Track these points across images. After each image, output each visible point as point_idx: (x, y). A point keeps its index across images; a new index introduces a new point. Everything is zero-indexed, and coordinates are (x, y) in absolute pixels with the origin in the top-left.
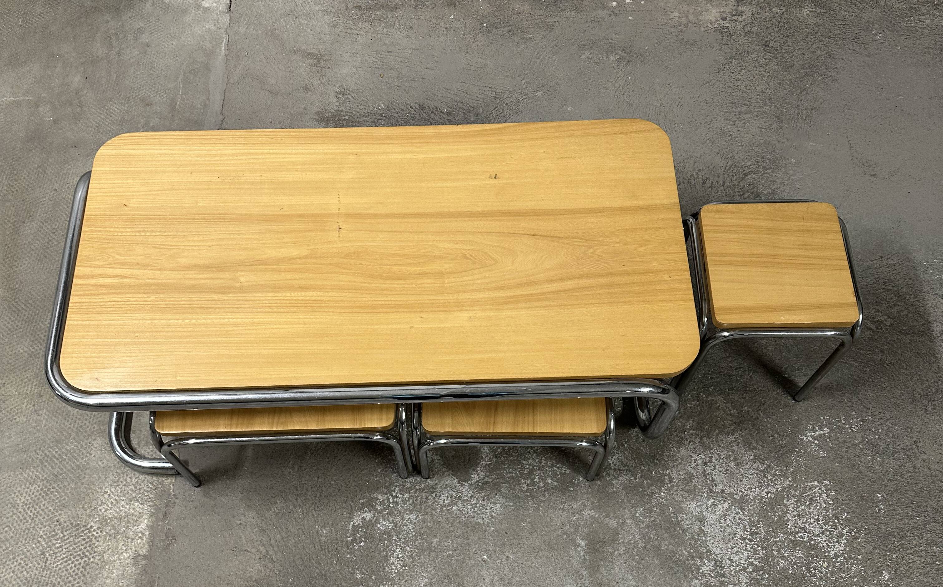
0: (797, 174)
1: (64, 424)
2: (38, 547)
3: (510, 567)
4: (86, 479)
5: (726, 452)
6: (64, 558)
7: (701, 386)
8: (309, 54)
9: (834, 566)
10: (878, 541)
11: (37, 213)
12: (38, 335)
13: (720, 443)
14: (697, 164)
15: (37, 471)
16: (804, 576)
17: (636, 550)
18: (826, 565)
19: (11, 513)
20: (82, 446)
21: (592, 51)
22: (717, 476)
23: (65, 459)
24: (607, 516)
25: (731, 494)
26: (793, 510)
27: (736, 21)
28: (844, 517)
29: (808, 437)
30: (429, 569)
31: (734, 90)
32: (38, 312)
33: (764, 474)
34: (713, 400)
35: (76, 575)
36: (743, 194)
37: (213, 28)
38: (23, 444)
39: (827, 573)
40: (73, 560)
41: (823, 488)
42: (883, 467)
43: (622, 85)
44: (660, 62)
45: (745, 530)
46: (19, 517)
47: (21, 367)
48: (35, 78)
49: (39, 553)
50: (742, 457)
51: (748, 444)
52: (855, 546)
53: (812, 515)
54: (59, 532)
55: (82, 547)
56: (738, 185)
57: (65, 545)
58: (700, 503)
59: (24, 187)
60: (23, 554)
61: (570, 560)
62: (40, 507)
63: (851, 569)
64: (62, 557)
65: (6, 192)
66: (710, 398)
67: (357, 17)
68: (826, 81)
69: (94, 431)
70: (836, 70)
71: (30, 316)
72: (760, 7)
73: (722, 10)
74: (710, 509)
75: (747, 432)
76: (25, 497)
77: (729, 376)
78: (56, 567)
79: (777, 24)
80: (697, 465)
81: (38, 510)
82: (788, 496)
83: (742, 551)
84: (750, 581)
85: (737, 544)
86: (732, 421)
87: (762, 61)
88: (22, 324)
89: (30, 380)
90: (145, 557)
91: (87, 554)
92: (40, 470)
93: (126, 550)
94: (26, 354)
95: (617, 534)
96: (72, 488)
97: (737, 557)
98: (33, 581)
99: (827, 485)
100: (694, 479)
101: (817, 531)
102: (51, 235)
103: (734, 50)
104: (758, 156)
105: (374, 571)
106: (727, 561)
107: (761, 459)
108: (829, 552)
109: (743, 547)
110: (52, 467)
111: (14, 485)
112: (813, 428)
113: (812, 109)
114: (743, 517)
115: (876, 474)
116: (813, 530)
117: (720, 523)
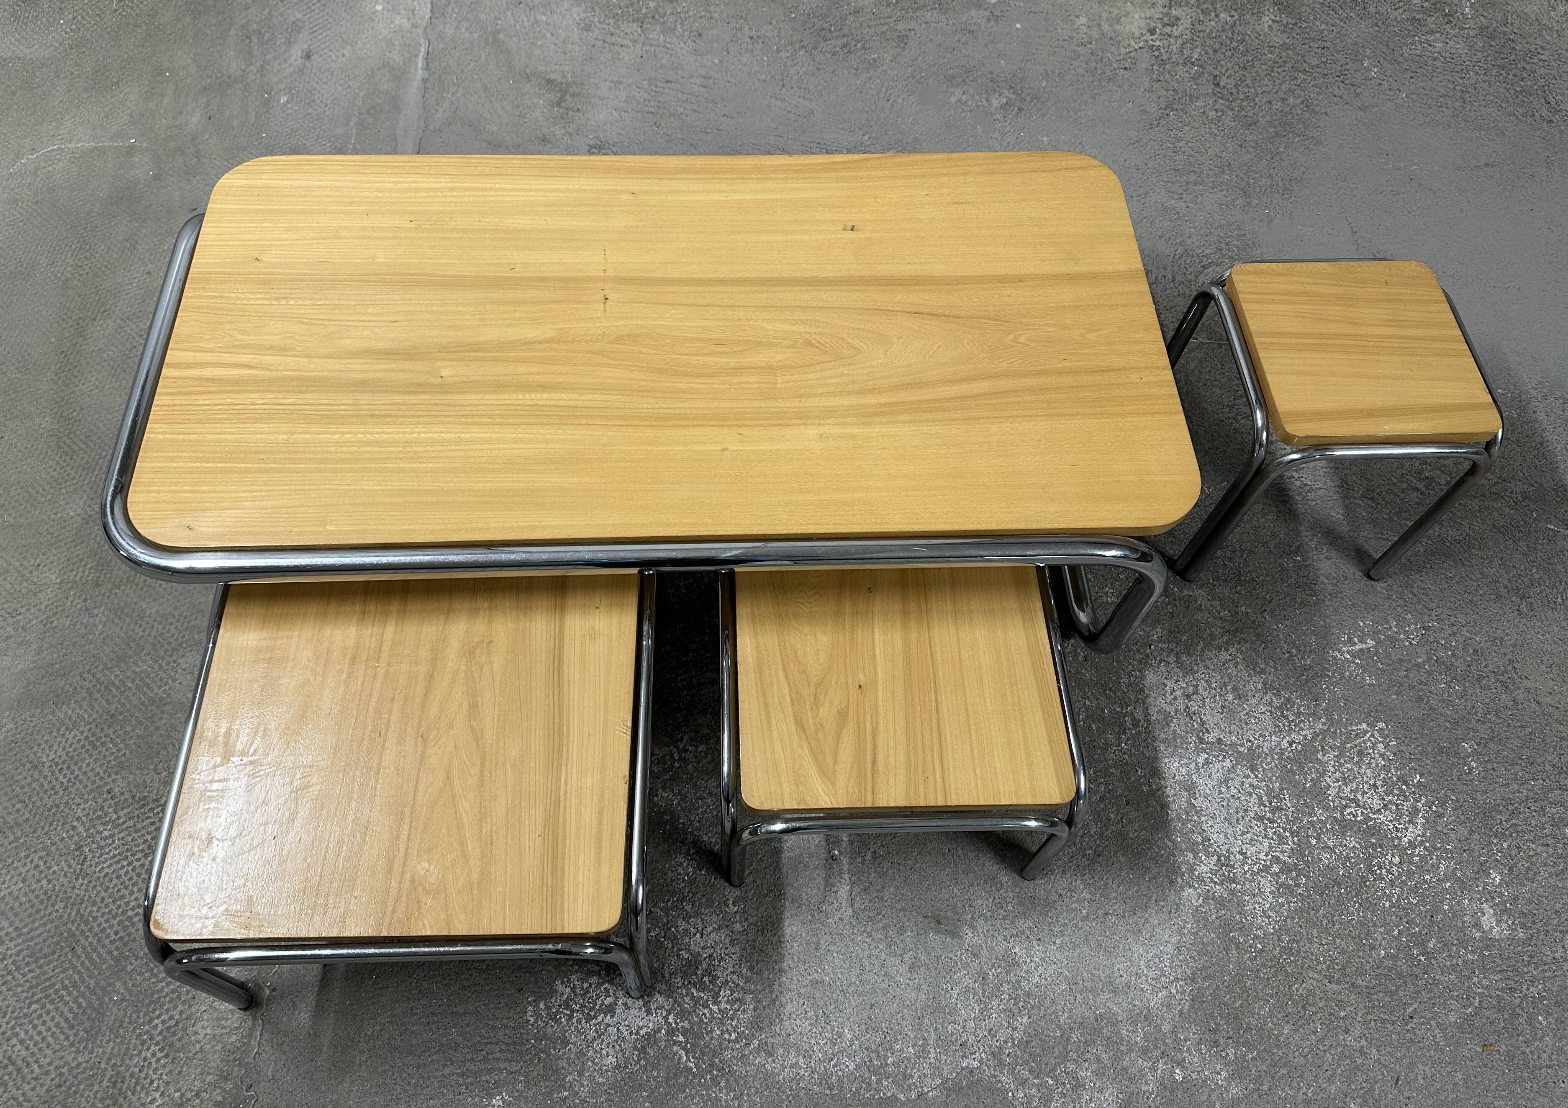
2: (71, 837)
3: (879, 870)
4: (164, 721)
5: (1219, 678)
6: (115, 856)
8: (548, 82)
9: (1411, 863)
10: (1475, 819)
11: (116, 306)
13: (1209, 664)
15: (81, 707)
16: (1364, 878)
18: (1396, 860)
19: (29, 779)
20: (161, 666)
22: (1209, 717)
23: (130, 688)
25: (1233, 745)
26: (1333, 770)
28: (1415, 781)
29: (1344, 654)
32: (104, 454)
33: (1282, 712)
35: (133, 885)
38: (60, 662)
39: (1400, 874)
40: (130, 858)
41: (1377, 734)
42: (1466, 700)
43: (1012, 143)
45: (1261, 803)
46: (42, 786)
47: (70, 539)
49: (73, 847)
50: (1244, 686)
51: (1251, 664)
52: (1439, 828)
53: (1365, 778)
54: (110, 810)
55: (149, 837)
57: (119, 833)
58: (1185, 760)
59: (100, 268)
60: (44, 849)
62: (80, 769)
63: (1438, 866)
64: (111, 854)
68: (1305, 143)
69: (182, 642)
71: (90, 459)
74: (1202, 771)
75: (1248, 645)
76: (56, 751)
78: (100, 872)
80: (1175, 698)
81: (77, 772)
82: (1323, 747)
83: (1260, 838)
84: (1278, 890)
86: (1223, 628)
88: (76, 473)
89: (81, 561)
92: (85, 707)
96: (138, 737)
97: (1253, 849)
98: (57, 896)
99: (1383, 729)
100: (1172, 721)
101: (1376, 804)
102: (137, 338)
103: (1170, 92)
106: (1238, 856)
107: (1275, 688)
109: (1260, 832)
110: (107, 701)
111: (39, 731)
112: (1350, 638)
113: (1290, 180)
114: (1255, 782)
115: (1457, 712)
116: (1369, 801)
117: (1220, 793)
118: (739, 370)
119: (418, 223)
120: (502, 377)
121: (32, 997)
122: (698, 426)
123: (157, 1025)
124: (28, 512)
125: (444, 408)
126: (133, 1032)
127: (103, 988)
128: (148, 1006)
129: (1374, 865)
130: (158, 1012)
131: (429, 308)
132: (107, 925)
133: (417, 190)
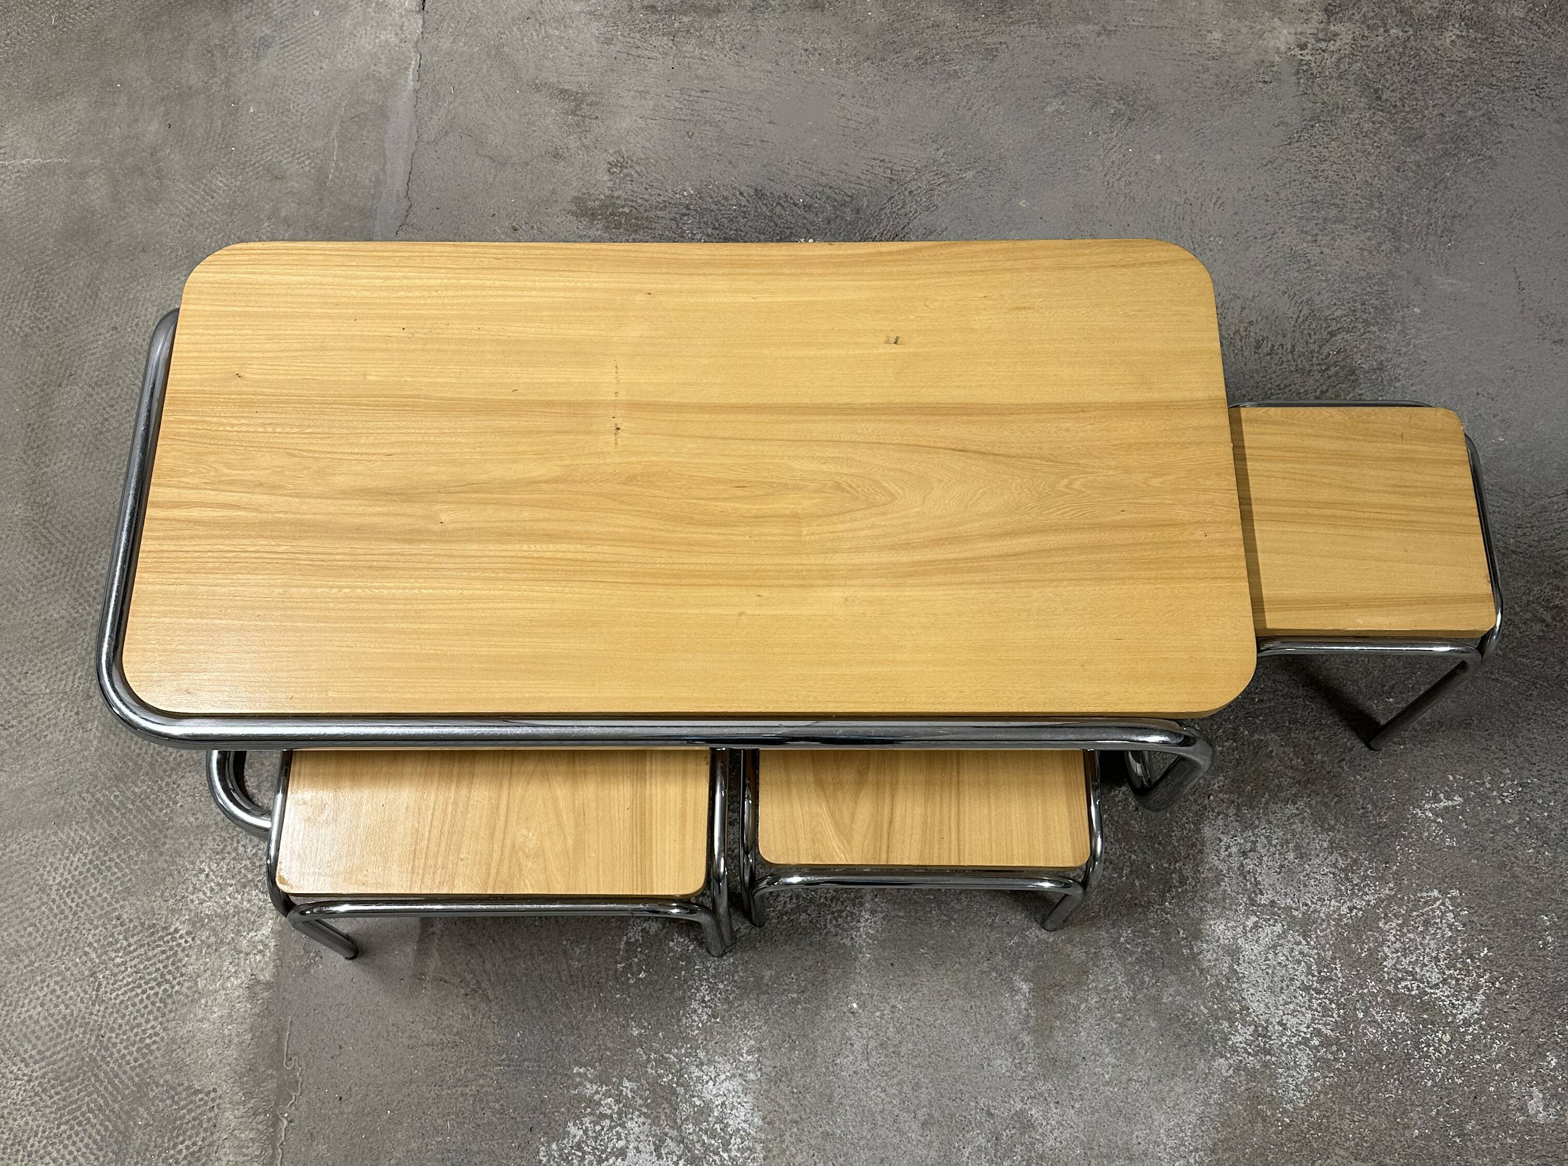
0: (1424, 336)
1: (129, 747)
2: (84, 963)
3: (898, 1025)
4: (167, 846)
5: (1281, 834)
6: (128, 984)
7: (1241, 715)
8: (562, 91)
9: (1463, 1042)
10: (1540, 998)
11: (83, 369)
12: (85, 588)
13: (1272, 818)
14: (1246, 311)
15: (83, 829)
16: (1409, 1056)
17: (1117, 1002)
18: (1447, 1038)
19: (38, 903)
20: (160, 788)
21: (1065, 99)
22: (1265, 877)
23: (131, 809)
24: (1070, 941)
25: (1287, 909)
26: (1393, 939)
27: (1324, 51)
28: (1482, 955)
29: (1426, 812)
30: (757, 1024)
31: (1315, 177)
32: (83, 547)
33: (1347, 875)
34: (1262, 740)
35: (149, 1013)
36: (1327, 369)
37: (394, 40)
38: (58, 780)
39: (1448, 1053)
40: (144, 987)
41: (1448, 903)
42: (1554, 869)
43: (1117, 162)
44: (1186, 124)
45: (1309, 972)
46: (51, 909)
47: (55, 645)
48: (79, 123)
49: (87, 973)
50: (1308, 844)
51: (1320, 821)
52: (1499, 1006)
53: (1428, 950)
54: (121, 937)
56: (1318, 352)
57: (131, 960)
58: (1232, 923)
59: (61, 322)
60: (59, 974)
61: (1001, 1016)
62: (87, 893)
63: (1492, 1047)
64: (125, 982)
65: (27, 330)
66: (1256, 736)
67: (648, 26)
68: (1481, 165)
70: (1500, 146)
71: (70, 554)
72: (1368, 26)
73: (1299, 30)
74: (1249, 935)
75: (1319, 799)
76: (62, 874)
77: (1292, 698)
78: (115, 999)
79: (1397, 57)
80: (1230, 855)
81: (84, 897)
82: (1386, 915)
83: (1304, 1010)
84: (1315, 1064)
85: (1295, 997)
86: (1294, 778)
87: (1368, 126)
88: (56, 569)
90: (268, 986)
91: (168, 977)
92: (87, 828)
93: (235, 972)
94: (63, 622)
95: (1086, 973)
96: (143, 861)
97: (1294, 1021)
98: (76, 1021)
99: (1456, 896)
100: (1223, 880)
101: (1435, 977)
102: (108, 409)
103: (1318, 105)
104: (1355, 301)
105: (661, 1024)
106: (1277, 1027)
107: (1342, 848)
108: (1454, 1016)
109: (1305, 1002)
110: (108, 822)
111: (43, 852)
112: (1435, 795)
113: (1454, 217)
114: (1306, 949)
115: (1542, 881)
116: (1428, 975)
117: (1266, 959)
118: (760, 519)
119: (412, 331)
120: (505, 524)
121: (61, 1118)
122: (715, 585)
123: (181, 1150)
124: (10, 613)
125: (445, 560)
126: (159, 1155)
127: (127, 1113)
128: (172, 1132)
129: (1422, 1043)
130: (181, 1138)
131: (426, 439)
132: (126, 1052)
133: (410, 288)
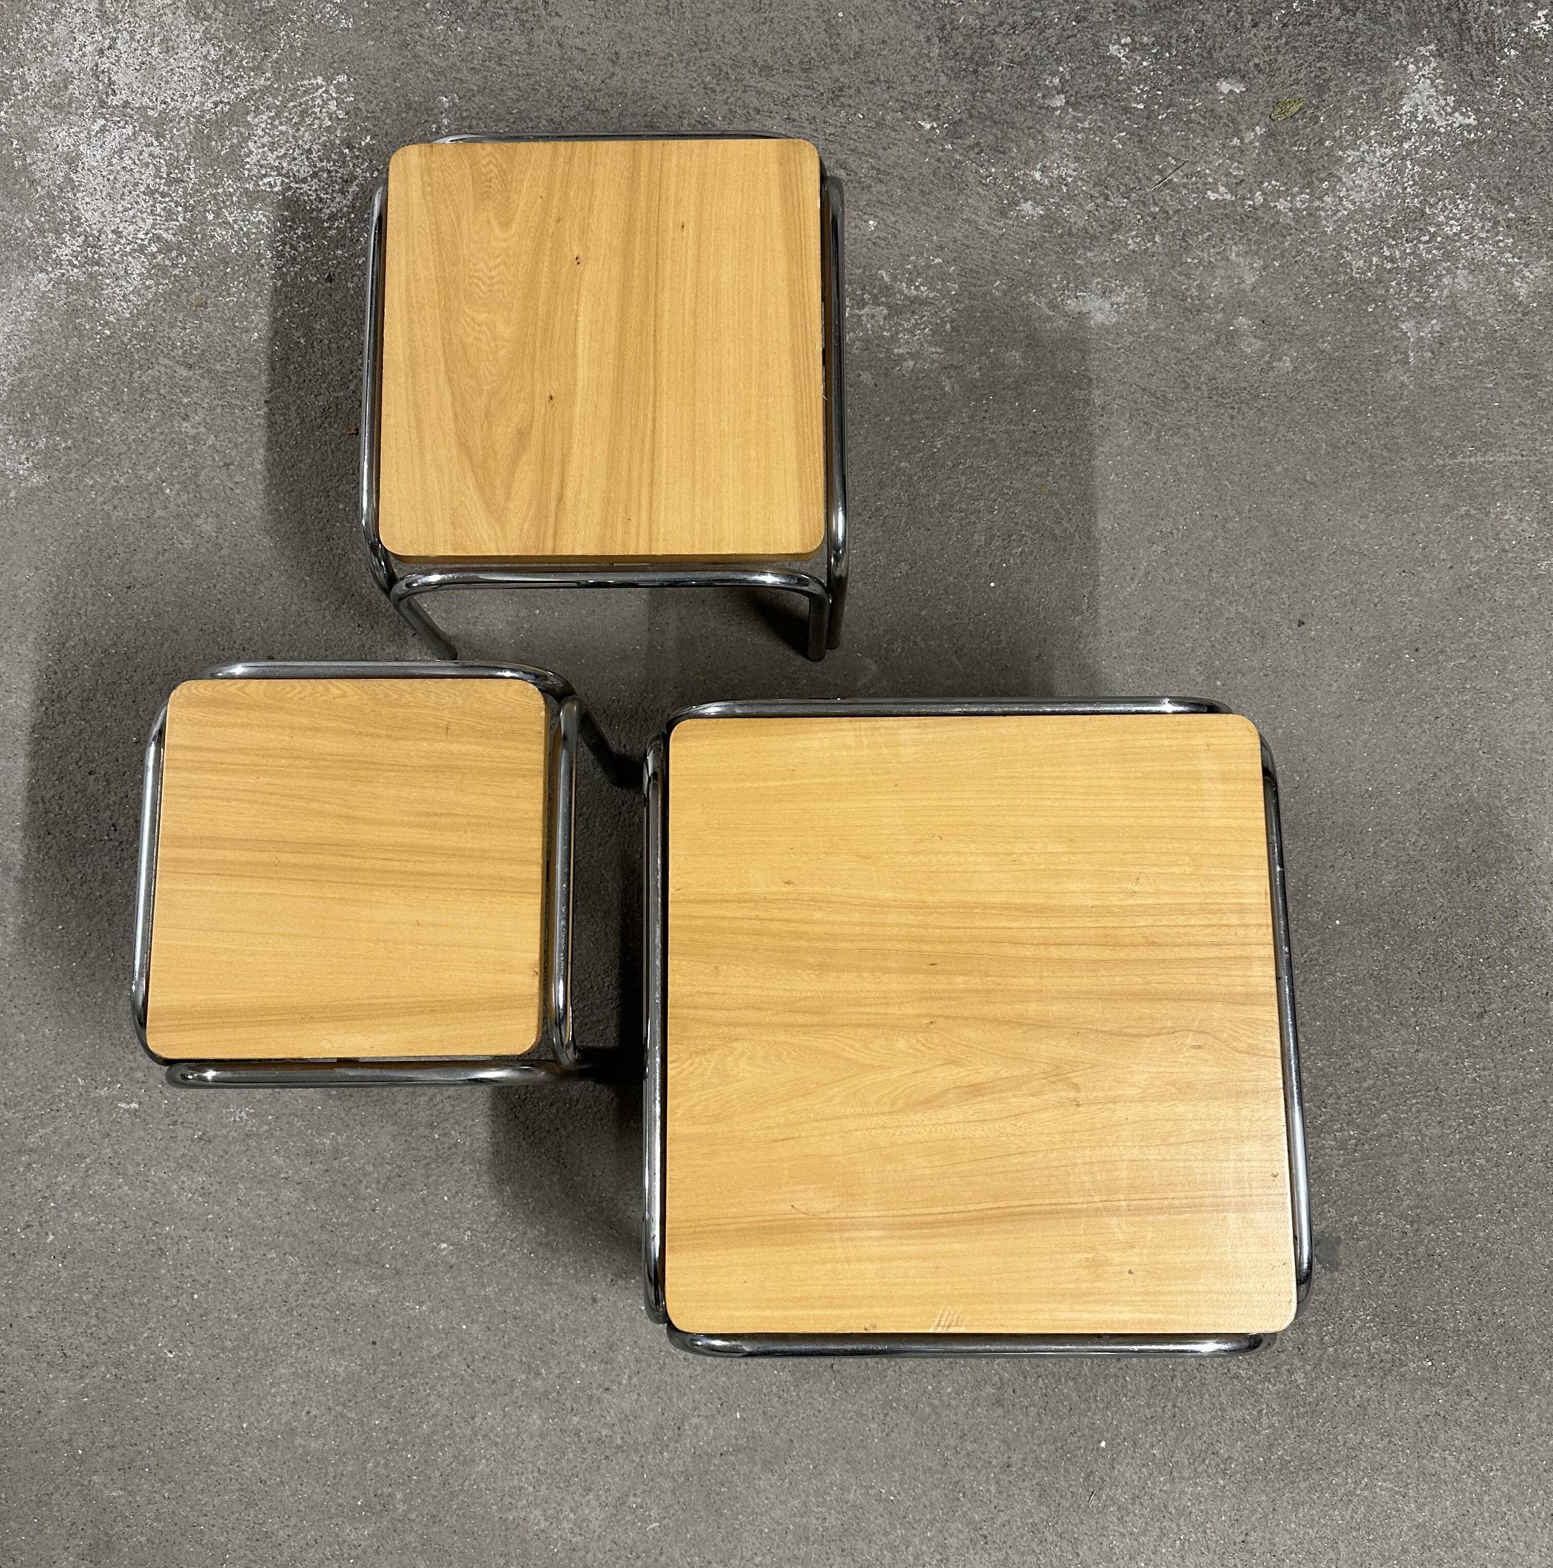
5: (147, 28)
9: (324, 238)
16: (261, 258)
18: (308, 236)
22: (121, 76)
25: (143, 109)
26: (261, 134)
28: (363, 143)
33: (218, 67)
39: (307, 252)
41: (332, 90)
42: (465, 45)
45: (158, 175)
50: (177, 36)
53: (300, 142)
58: (76, 129)
63: (358, 243)
74: (93, 140)
80: (84, 55)
82: (257, 108)
83: (144, 214)
84: (149, 272)
85: (137, 203)
97: (131, 228)
99: (343, 84)
100: (72, 83)
101: (304, 171)
106: (110, 236)
107: (217, 38)
108: (320, 210)
109: (147, 208)
114: (157, 151)
115: (447, 59)
116: (296, 169)
117: (110, 164)
129: (277, 242)
